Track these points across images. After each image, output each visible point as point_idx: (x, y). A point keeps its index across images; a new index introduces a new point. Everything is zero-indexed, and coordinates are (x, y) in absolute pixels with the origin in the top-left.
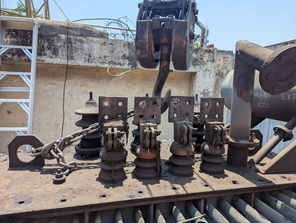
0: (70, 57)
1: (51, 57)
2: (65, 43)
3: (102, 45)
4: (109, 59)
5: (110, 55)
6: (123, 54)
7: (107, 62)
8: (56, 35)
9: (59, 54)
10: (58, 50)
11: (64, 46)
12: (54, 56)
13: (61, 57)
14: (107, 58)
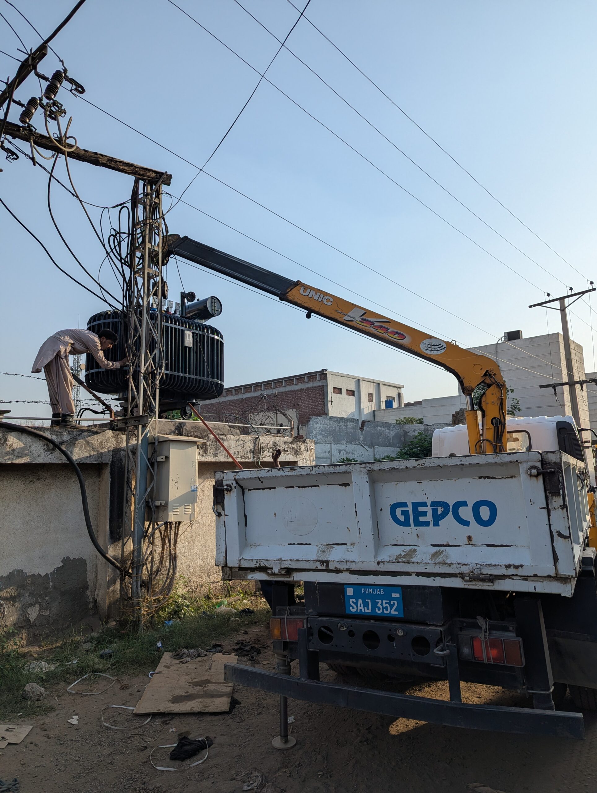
0: (215, 455)
1: (203, 456)
2: (212, 442)
3: (237, 441)
4: (240, 454)
5: (241, 450)
6: (250, 449)
7: (240, 457)
8: (207, 435)
9: (208, 452)
10: (208, 448)
11: (212, 445)
12: (204, 455)
13: (209, 454)
14: (240, 453)
